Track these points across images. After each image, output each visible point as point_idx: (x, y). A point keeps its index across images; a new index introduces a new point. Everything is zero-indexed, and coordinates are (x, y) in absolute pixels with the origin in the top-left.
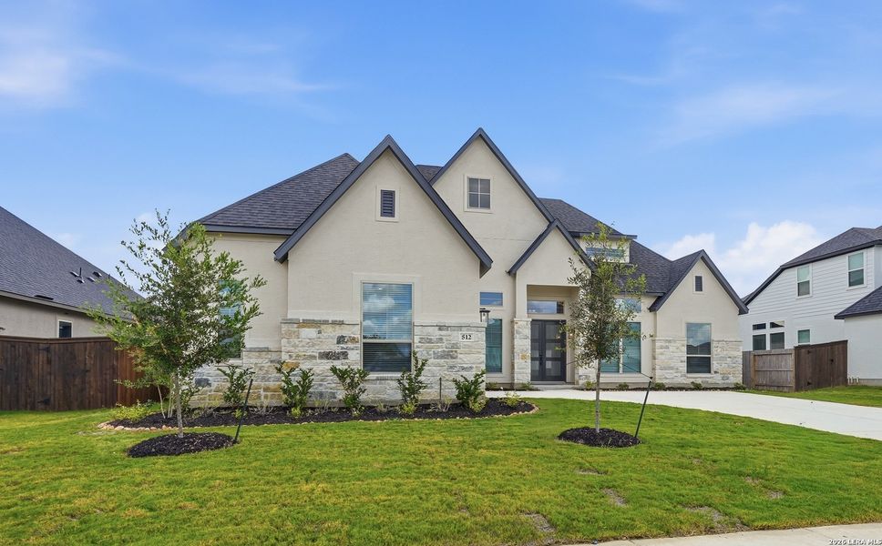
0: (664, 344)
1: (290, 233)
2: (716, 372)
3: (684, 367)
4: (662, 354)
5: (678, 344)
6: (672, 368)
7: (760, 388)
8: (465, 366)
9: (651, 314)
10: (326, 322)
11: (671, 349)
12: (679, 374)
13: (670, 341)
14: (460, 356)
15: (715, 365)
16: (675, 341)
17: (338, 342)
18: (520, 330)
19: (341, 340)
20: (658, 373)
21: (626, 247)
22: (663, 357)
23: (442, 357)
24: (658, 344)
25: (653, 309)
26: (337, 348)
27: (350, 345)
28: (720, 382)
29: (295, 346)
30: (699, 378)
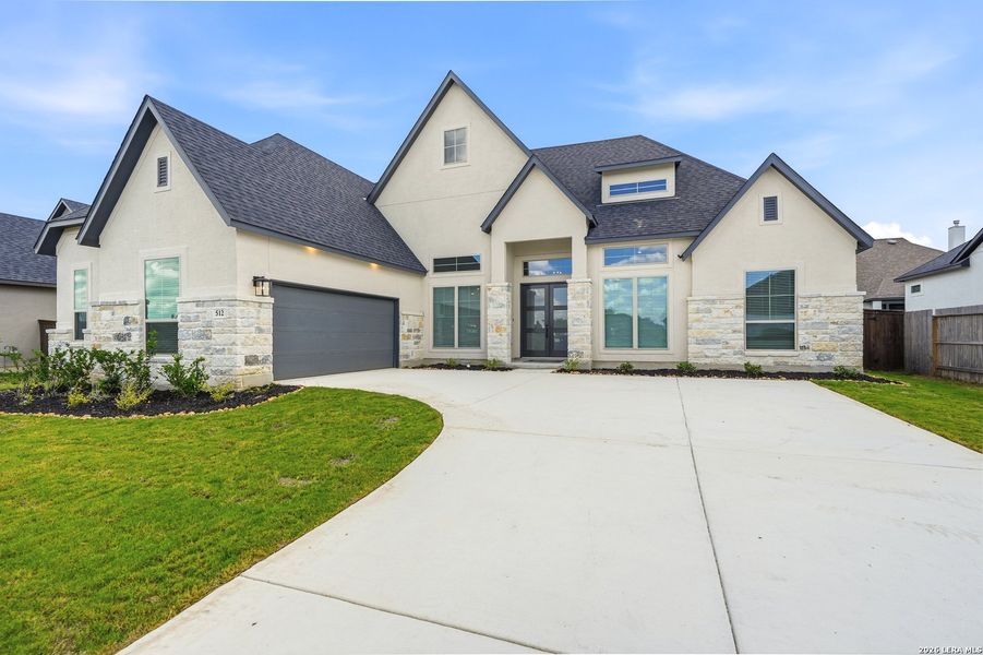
0: (702, 306)
1: (82, 221)
2: (803, 348)
3: (740, 340)
4: (699, 320)
5: (728, 305)
6: (715, 341)
7: (944, 373)
8: (218, 347)
9: (683, 265)
10: (115, 304)
11: (715, 313)
12: (732, 351)
13: (713, 302)
14: (214, 336)
15: (801, 337)
16: (722, 301)
17: (125, 323)
18: (494, 297)
19: (127, 320)
20: (693, 348)
21: (669, 176)
22: (701, 326)
23: (200, 338)
24: (692, 307)
25: (685, 256)
26: (123, 330)
27: (132, 326)
28: (812, 364)
29: (98, 328)
30: (766, 358)
